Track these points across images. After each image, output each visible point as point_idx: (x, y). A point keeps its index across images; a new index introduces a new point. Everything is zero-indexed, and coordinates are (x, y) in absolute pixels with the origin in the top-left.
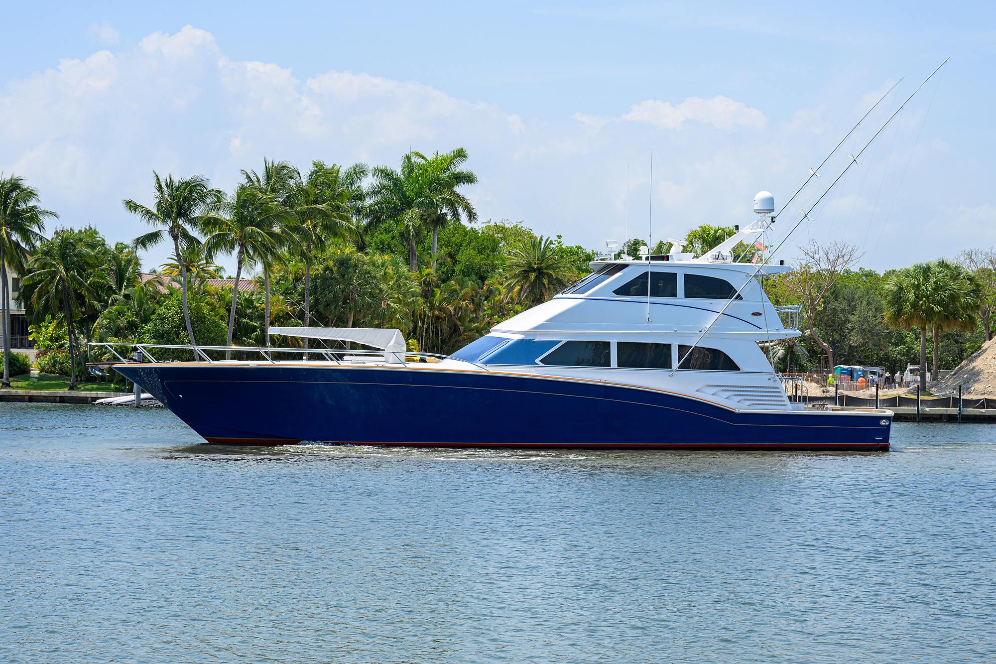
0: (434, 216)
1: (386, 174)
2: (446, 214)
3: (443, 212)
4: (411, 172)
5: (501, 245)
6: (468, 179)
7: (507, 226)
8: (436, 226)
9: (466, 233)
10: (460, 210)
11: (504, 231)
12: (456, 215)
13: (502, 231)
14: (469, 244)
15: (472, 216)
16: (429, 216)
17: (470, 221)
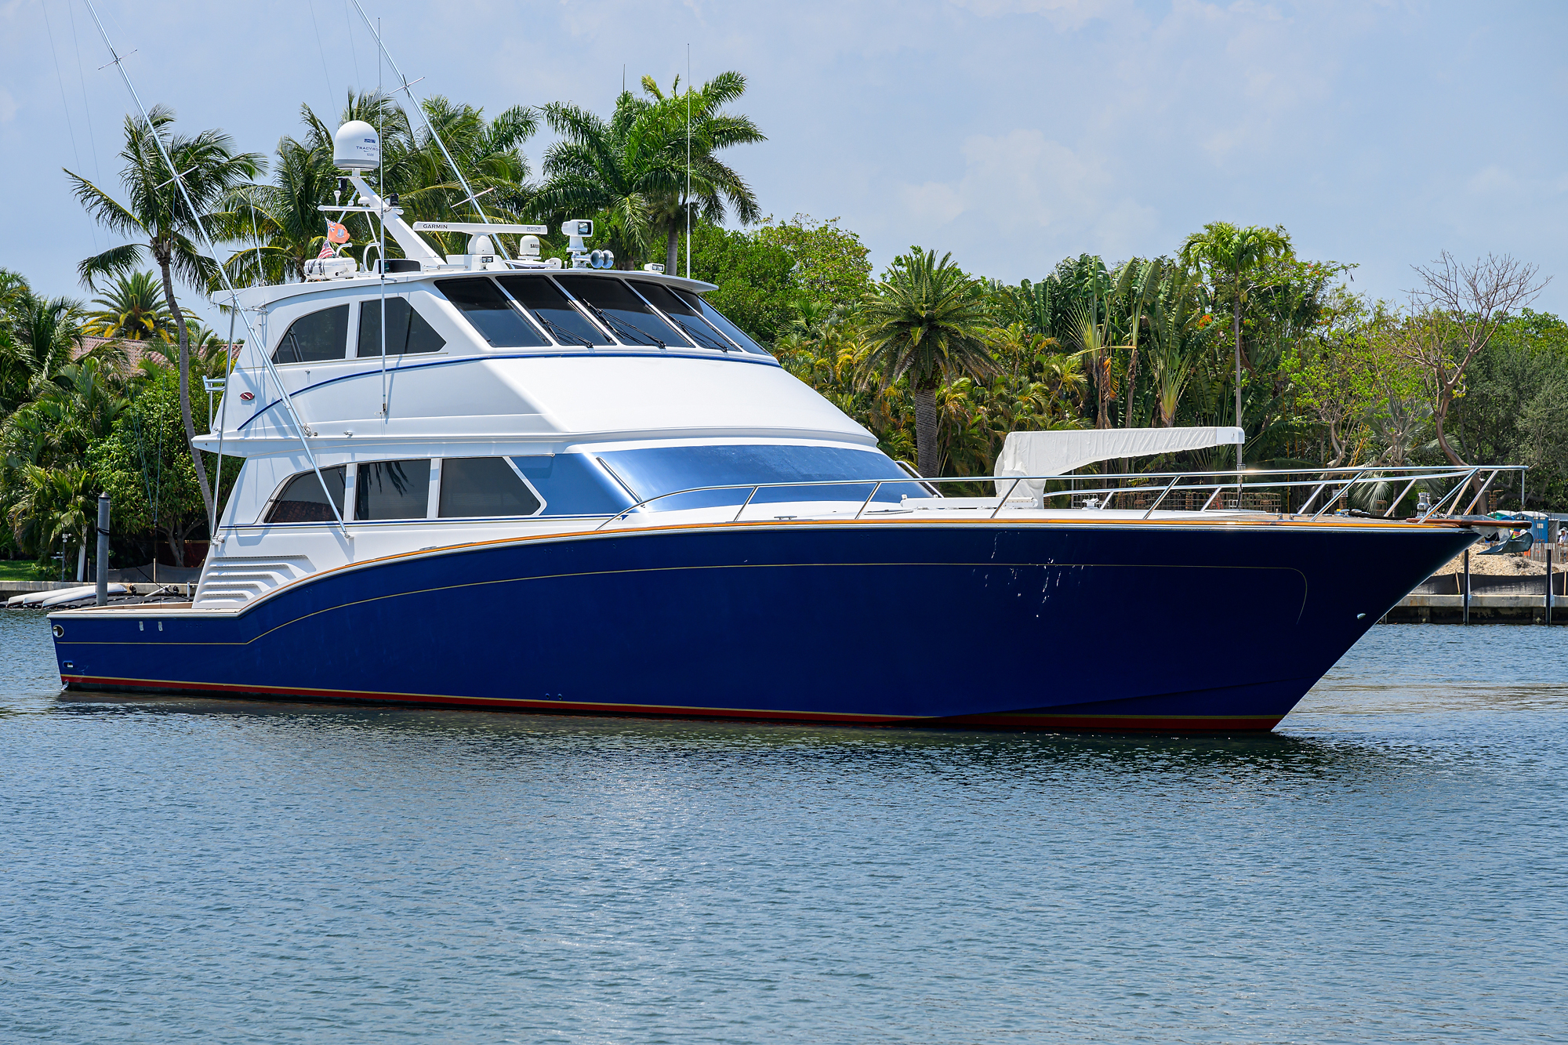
0: (671, 210)
1: (579, 124)
2: (694, 206)
3: (688, 201)
4: (629, 120)
5: (794, 268)
6: (742, 132)
7: (805, 228)
8: (675, 231)
9: (726, 244)
10: (723, 197)
11: (800, 238)
12: (714, 207)
13: (796, 238)
14: (733, 265)
15: (747, 209)
16: (661, 210)
17: (745, 219)
